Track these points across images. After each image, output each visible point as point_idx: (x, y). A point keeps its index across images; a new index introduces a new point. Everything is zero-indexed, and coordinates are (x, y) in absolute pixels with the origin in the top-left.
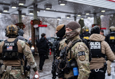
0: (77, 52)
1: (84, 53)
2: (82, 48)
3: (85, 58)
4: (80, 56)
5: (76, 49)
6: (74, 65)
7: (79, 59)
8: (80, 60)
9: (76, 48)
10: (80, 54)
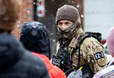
0: (93, 54)
1: (103, 55)
2: (98, 47)
3: (105, 62)
4: (99, 60)
5: (89, 49)
6: (88, 76)
7: (97, 64)
8: (100, 66)
9: (89, 47)
10: (98, 57)
